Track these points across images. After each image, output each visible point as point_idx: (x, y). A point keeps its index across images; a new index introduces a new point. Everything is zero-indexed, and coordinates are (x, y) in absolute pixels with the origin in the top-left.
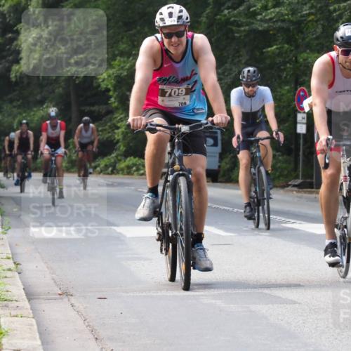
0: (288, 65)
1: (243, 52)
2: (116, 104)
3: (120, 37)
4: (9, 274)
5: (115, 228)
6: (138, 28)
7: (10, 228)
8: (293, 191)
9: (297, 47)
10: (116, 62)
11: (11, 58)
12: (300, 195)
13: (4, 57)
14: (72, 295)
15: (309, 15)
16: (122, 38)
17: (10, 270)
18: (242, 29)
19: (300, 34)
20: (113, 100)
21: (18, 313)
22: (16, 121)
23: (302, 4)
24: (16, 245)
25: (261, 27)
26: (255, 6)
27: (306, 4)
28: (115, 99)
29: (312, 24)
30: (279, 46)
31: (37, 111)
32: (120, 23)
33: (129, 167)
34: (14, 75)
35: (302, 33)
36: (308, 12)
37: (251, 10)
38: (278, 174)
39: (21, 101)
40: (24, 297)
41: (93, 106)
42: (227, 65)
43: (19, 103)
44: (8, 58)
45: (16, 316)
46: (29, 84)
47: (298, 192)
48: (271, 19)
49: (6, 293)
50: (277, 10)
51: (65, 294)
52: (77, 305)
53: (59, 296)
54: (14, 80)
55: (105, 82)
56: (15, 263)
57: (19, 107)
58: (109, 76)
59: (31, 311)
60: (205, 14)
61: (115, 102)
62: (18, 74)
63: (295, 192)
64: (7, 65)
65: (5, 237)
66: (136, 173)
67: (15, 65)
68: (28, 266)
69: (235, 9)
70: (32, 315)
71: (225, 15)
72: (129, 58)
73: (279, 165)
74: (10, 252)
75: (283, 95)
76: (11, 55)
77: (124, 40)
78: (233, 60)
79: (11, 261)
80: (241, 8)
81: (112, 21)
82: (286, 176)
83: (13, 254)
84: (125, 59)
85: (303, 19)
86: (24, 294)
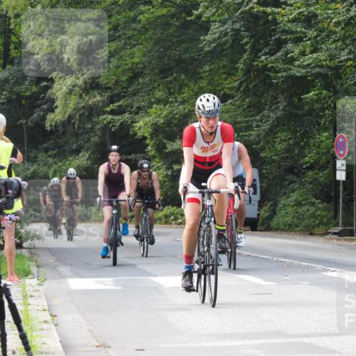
0: (327, 112)
1: (281, 98)
2: (153, 152)
3: (156, 84)
4: (45, 326)
5: (153, 278)
6: (175, 75)
7: (46, 280)
8: (332, 239)
9: (336, 92)
10: (153, 110)
11: (45, 106)
12: (340, 243)
13: (38, 106)
14: (109, 347)
15: (347, 60)
16: (159, 85)
17: (46, 322)
18: (280, 75)
19: (338, 80)
20: (149, 148)
23: (340, 49)
24: (53, 297)
25: (298, 72)
26: (292, 52)
27: (343, 49)
28: (152, 147)
29: (351, 70)
30: (316, 92)
31: (72, 160)
32: (156, 70)
33: (167, 217)
34: (49, 124)
35: (340, 78)
36: (346, 57)
37: (289, 56)
38: (317, 221)
39: (56, 150)
40: (61, 349)
41: (130, 155)
42: (266, 112)
43: (54, 152)
44: (42, 107)
46: (64, 133)
47: (338, 240)
48: (308, 65)
49: (43, 345)
50: (315, 55)
51: (103, 346)
53: (95, 348)
54: (49, 129)
55: (142, 130)
56: (51, 315)
57: (54, 156)
58: (146, 124)
60: (242, 61)
61: (152, 150)
62: (53, 123)
63: (335, 240)
64: (42, 114)
65: (41, 288)
66: (173, 222)
67: (50, 114)
68: (64, 318)
69: (272, 55)
71: (263, 61)
72: (165, 105)
73: (319, 212)
74: (46, 304)
75: (321, 142)
76: (45, 103)
77: (161, 88)
78: (271, 107)
79: (47, 313)
80: (279, 54)
81: (148, 68)
82: (326, 224)
83: (48, 305)
84: (162, 106)
85: (342, 64)
86: (61, 347)
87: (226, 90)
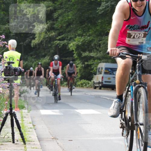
2: (76, 57)
3: (78, 28)
4: (31, 130)
5: (76, 110)
6: (86, 24)
7: (31, 110)
10: (77, 39)
11: (31, 37)
13: (28, 37)
14: (57, 139)
16: (79, 28)
17: (31, 128)
20: (75, 55)
21: (35, 147)
22: (34, 64)
24: (34, 117)
28: (76, 55)
31: (42, 60)
32: (78, 22)
33: (82, 84)
39: (36, 55)
40: (37, 140)
41: (67, 58)
43: (35, 56)
44: (30, 37)
45: (34, 148)
46: (39, 48)
49: (29, 138)
51: (55, 138)
52: (60, 143)
53: (52, 139)
54: (33, 46)
55: (72, 47)
56: (33, 125)
57: (35, 58)
58: (73, 45)
59: (40, 146)
61: (76, 56)
62: (34, 44)
64: (30, 40)
65: (29, 114)
66: (85, 87)
67: (33, 40)
68: (39, 127)
70: (40, 148)
72: (82, 37)
74: (31, 121)
76: (31, 36)
77: (80, 29)
79: (31, 124)
81: (75, 21)
83: (32, 121)
84: (80, 37)
86: (37, 139)
87: (108, 30)
